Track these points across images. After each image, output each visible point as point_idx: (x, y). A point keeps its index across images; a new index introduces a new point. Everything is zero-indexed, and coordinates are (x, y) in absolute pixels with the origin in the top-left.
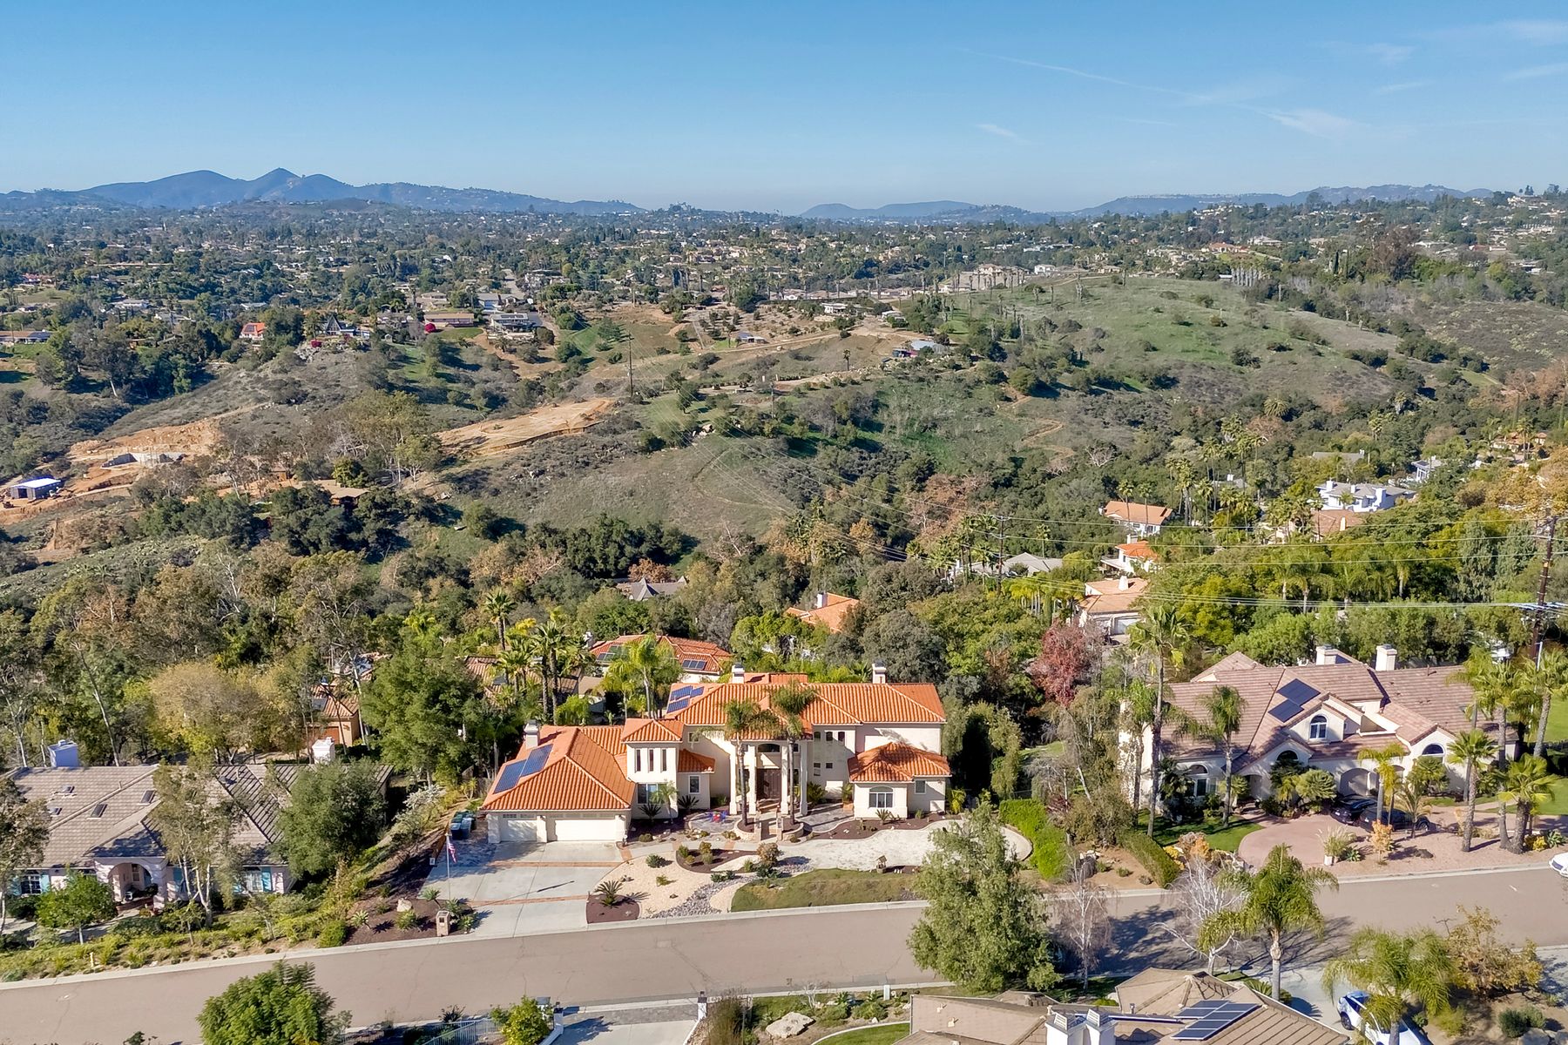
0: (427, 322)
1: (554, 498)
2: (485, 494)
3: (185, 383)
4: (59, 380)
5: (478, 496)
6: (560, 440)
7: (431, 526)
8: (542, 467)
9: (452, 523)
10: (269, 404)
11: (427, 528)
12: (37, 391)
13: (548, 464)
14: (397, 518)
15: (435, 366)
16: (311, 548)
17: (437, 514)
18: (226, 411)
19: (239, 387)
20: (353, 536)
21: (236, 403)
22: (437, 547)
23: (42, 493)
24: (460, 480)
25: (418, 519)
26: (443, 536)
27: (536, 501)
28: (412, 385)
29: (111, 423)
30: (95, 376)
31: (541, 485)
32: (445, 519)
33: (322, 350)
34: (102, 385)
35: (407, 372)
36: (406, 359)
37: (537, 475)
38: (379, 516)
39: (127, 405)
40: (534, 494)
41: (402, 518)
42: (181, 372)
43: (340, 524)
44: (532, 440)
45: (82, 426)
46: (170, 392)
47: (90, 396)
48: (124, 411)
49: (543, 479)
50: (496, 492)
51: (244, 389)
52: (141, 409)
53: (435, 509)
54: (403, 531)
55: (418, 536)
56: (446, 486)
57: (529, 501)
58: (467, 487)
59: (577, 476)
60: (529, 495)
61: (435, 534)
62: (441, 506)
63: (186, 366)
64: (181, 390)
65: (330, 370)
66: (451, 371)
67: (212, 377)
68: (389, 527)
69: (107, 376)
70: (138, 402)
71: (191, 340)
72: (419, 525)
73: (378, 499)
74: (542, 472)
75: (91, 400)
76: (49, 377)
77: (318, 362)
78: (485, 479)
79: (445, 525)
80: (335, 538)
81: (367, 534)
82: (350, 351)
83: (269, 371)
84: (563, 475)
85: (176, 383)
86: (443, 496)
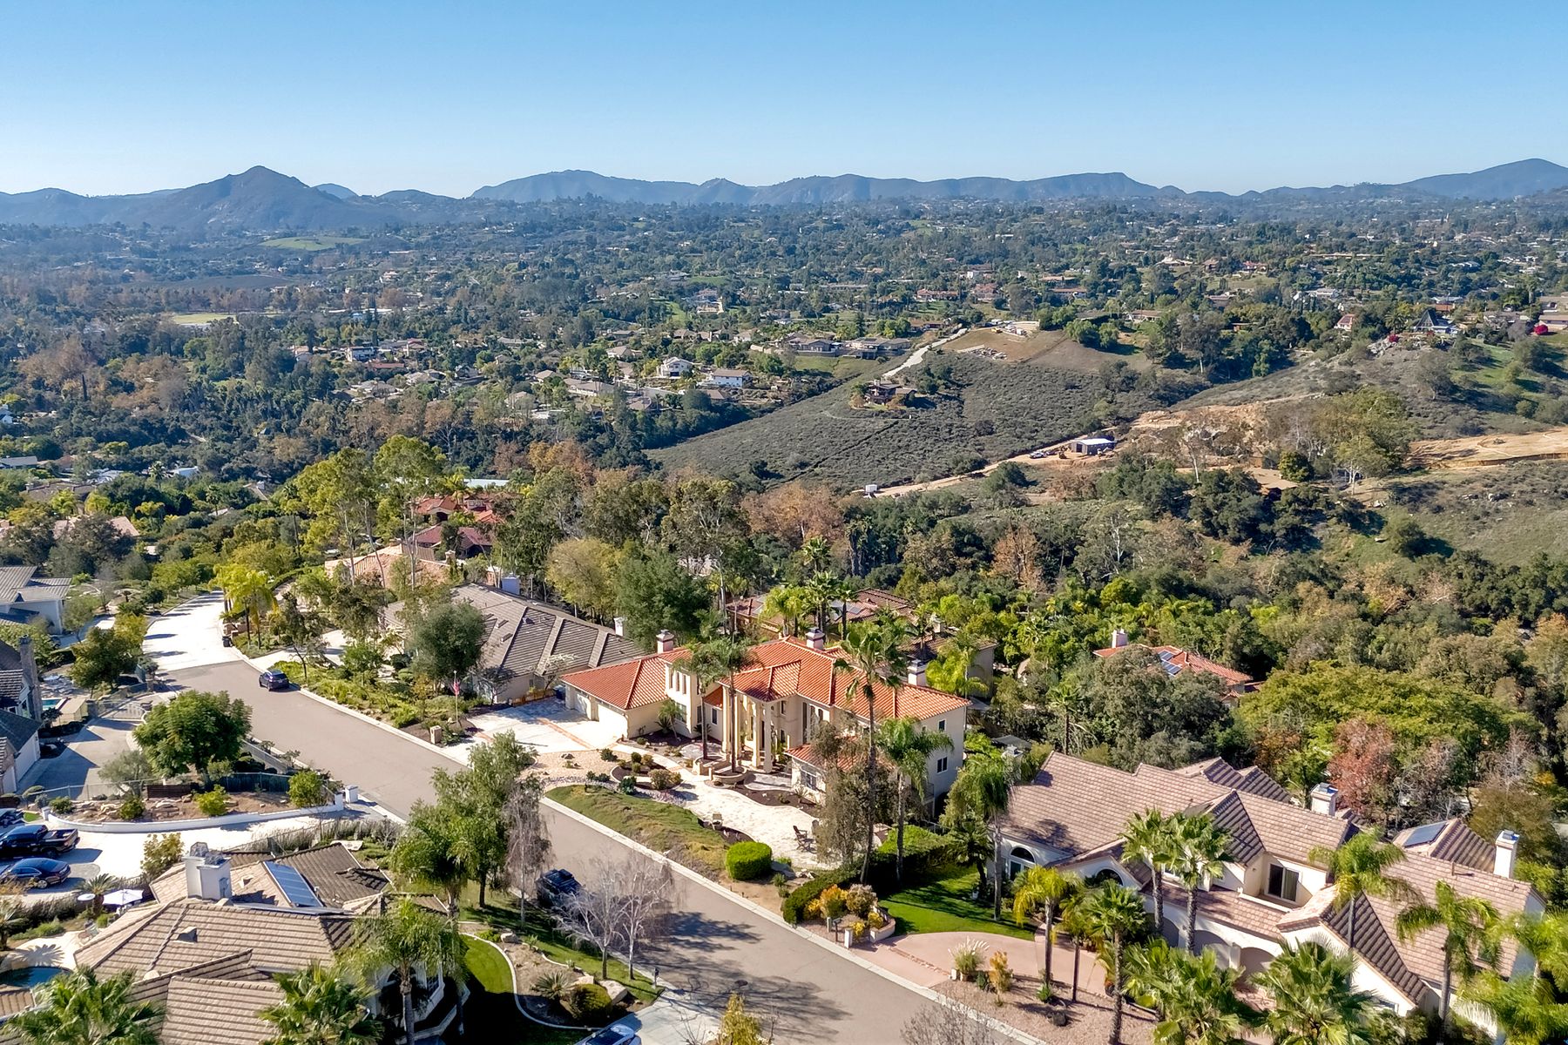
0: (1541, 323)
1: (1506, 527)
2: (1424, 509)
3: (1263, 367)
4: (1160, 355)
5: (1415, 510)
6: (1548, 464)
7: (1350, 532)
8: (1506, 491)
9: (1374, 533)
10: (1319, 395)
11: (1345, 533)
12: (1140, 364)
13: (1515, 490)
14: (1319, 517)
15: (1517, 371)
16: (1220, 531)
17: (1360, 520)
18: (1279, 397)
19: (1304, 375)
20: (1263, 527)
21: (1291, 390)
22: (1348, 555)
23: (1092, 451)
24: (1404, 490)
25: (1339, 522)
26: (1358, 545)
27: (1484, 526)
28: (1481, 390)
29: (1187, 397)
30: (1192, 354)
31: (1497, 511)
32: (1368, 528)
33: (1398, 345)
34: (1195, 363)
35: (1482, 375)
36: (1489, 361)
37: (1496, 499)
38: (1297, 512)
39: (1208, 383)
40: (1484, 519)
41: (1324, 518)
42: (1263, 356)
43: (1252, 513)
44: (1516, 459)
45: (1161, 398)
46: (1248, 375)
47: (1181, 371)
48: (1202, 388)
49: (1501, 505)
50: (1439, 509)
51: (1307, 378)
52: (1218, 387)
53: (1362, 515)
54: (1319, 532)
55: (1332, 540)
56: (1386, 495)
57: (1474, 526)
58: (1406, 498)
59: (1547, 507)
60: (1477, 518)
61: (1352, 541)
62: (1370, 513)
63: (1269, 352)
64: (1258, 372)
65: (1395, 367)
66: (1540, 378)
67: (1292, 364)
68: (1307, 525)
69: (1198, 355)
70: (1220, 381)
71: (1284, 327)
72: (1338, 528)
73: (1301, 496)
74: (1504, 497)
75: (1181, 376)
76: (1152, 351)
77: (1389, 358)
78: (1431, 494)
79: (1366, 534)
80: (1244, 524)
81: (1277, 527)
82: (1427, 349)
83: (1336, 363)
84: (1530, 503)
85: (1255, 367)
86: (1377, 504)
